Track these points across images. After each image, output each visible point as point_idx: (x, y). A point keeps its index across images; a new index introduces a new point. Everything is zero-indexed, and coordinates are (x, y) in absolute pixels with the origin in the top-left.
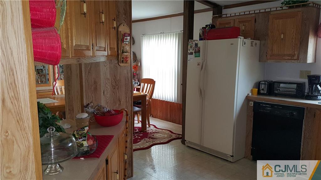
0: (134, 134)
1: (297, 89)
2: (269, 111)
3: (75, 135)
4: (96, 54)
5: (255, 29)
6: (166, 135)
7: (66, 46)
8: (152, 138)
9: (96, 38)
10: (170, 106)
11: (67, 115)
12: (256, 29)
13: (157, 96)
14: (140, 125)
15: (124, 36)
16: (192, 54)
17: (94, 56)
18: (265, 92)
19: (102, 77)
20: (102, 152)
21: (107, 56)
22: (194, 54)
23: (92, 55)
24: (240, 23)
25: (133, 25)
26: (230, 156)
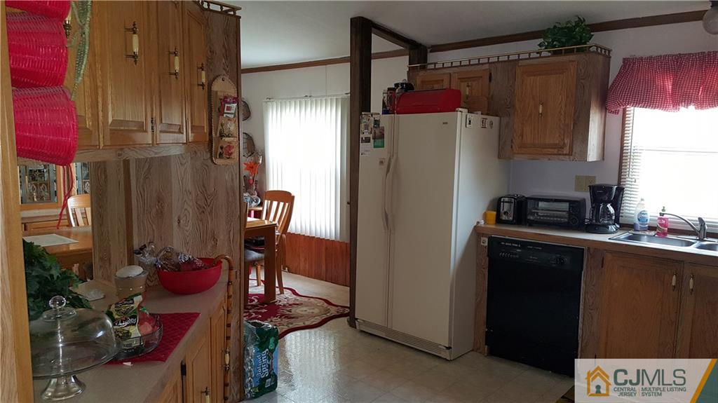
0: (245, 308)
1: (569, 212)
2: (517, 256)
3: (112, 313)
4: (160, 140)
5: (489, 94)
6: (316, 310)
7: (93, 124)
8: (288, 317)
9: (161, 105)
10: (326, 249)
11: (97, 272)
12: (491, 93)
13: (299, 227)
14: (261, 290)
15: (224, 101)
16: (369, 142)
17: (155, 144)
18: (511, 218)
19: (176, 186)
20: (173, 349)
21: (186, 144)
22: (372, 140)
23: (151, 142)
24: (462, 82)
25: (244, 78)
26: (445, 348)
